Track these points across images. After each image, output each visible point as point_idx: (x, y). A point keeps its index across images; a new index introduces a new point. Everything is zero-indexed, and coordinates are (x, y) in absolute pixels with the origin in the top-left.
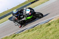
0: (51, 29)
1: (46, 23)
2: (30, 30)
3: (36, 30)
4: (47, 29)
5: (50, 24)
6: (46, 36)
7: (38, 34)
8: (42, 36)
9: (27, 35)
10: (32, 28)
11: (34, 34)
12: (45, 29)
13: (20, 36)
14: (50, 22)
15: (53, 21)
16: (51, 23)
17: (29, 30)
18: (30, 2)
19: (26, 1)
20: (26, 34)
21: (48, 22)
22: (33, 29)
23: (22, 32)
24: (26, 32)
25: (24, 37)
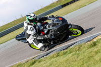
0: (96, 53)
1: (89, 41)
2: (61, 54)
3: (72, 54)
4: (91, 52)
5: (94, 44)
6: (89, 64)
7: (75, 61)
8: (82, 64)
9: (56, 61)
10: (64, 50)
11: (68, 60)
12: (86, 52)
13: (43, 62)
14: (95, 40)
15: (100, 38)
16: (97, 41)
17: (58, 52)
18: (59, 4)
19: (53, 3)
20: (53, 60)
21: (91, 40)
22: (66, 52)
23: (47, 56)
24: (53, 57)
25: (51, 65)
